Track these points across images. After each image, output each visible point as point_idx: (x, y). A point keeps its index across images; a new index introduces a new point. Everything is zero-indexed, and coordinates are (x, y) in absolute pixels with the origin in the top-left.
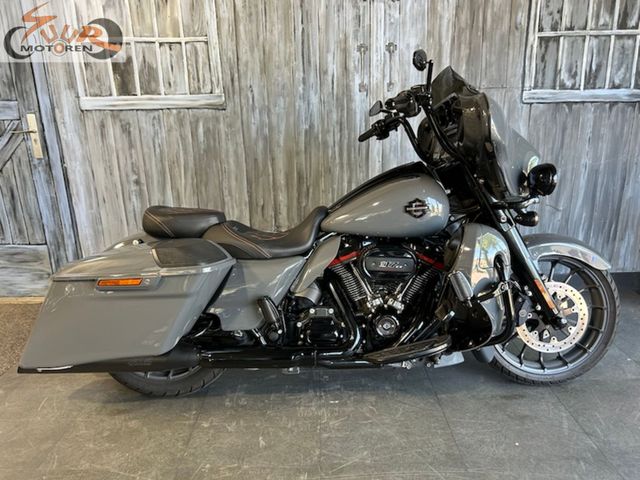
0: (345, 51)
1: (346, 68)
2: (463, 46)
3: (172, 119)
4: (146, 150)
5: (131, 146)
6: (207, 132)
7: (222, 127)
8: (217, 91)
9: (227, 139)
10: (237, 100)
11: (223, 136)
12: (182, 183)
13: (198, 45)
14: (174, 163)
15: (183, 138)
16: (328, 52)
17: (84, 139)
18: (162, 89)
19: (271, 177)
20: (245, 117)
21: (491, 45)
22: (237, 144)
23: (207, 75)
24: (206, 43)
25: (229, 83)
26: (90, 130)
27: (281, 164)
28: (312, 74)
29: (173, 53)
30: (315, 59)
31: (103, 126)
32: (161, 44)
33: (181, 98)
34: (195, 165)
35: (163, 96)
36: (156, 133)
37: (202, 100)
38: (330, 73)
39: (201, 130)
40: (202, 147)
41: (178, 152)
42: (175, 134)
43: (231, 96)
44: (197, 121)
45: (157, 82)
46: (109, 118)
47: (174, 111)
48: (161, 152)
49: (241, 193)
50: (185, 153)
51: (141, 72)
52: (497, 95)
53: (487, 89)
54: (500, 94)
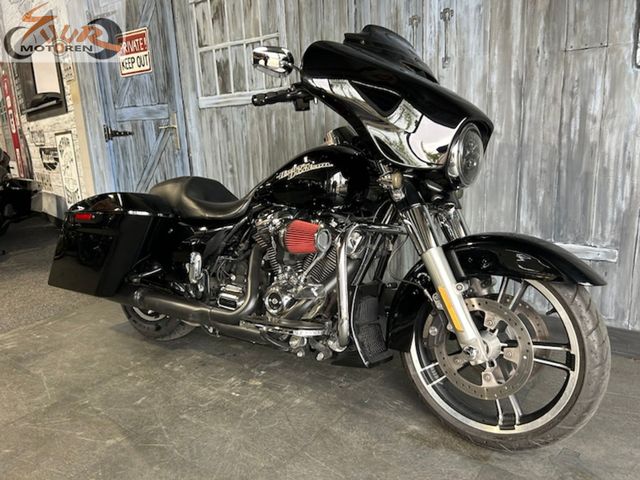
4: (237, 141)
5: (228, 139)
6: (278, 124)
11: (290, 129)
13: (272, 42)
14: (255, 154)
15: (261, 130)
17: (201, 133)
18: (247, 86)
22: (300, 135)
24: (278, 38)
26: (204, 125)
31: (211, 121)
35: (248, 92)
36: (244, 127)
39: (274, 122)
40: (275, 139)
41: (257, 145)
42: (256, 126)
44: (271, 114)
45: (245, 80)
46: (215, 114)
48: (247, 143)
50: (263, 145)
51: (234, 72)
52: (592, 60)
53: (578, 51)
54: (597, 57)
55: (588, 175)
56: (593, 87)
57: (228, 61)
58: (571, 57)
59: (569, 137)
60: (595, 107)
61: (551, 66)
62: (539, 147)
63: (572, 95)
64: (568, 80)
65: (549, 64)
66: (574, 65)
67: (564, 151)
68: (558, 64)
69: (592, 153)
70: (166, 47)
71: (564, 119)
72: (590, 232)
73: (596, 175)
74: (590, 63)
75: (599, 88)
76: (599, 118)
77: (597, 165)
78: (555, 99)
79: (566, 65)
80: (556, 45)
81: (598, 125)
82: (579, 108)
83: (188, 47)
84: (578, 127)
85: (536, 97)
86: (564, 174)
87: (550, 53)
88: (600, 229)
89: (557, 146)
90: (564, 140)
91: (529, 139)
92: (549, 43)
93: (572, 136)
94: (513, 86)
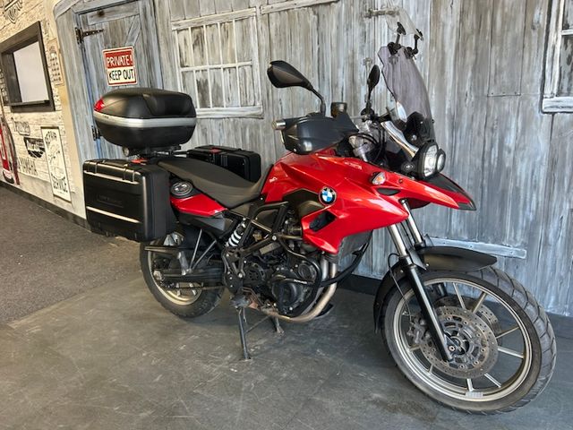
0: (353, 66)
1: (353, 81)
2: (468, 52)
3: (230, 126)
6: (251, 136)
7: (261, 132)
8: (258, 104)
9: (264, 142)
10: (271, 111)
11: (262, 140)
13: (246, 68)
15: (237, 140)
16: (338, 67)
18: (225, 104)
21: (501, 48)
23: (252, 91)
24: (251, 66)
25: (266, 97)
28: (326, 88)
29: (232, 74)
30: (328, 74)
32: (224, 69)
33: (236, 110)
35: (225, 108)
36: (221, 136)
37: (249, 111)
38: (340, 86)
39: (248, 135)
42: (232, 137)
43: (267, 107)
44: (245, 128)
45: (222, 98)
47: (232, 120)
51: (213, 91)
52: (509, 104)
53: (497, 97)
54: (512, 102)
55: (504, 192)
56: (509, 126)
57: (207, 81)
58: (492, 102)
59: (490, 163)
60: (510, 141)
61: (476, 107)
62: (467, 169)
63: (492, 130)
64: (489, 119)
65: (475, 106)
66: (494, 108)
67: (486, 173)
68: (482, 105)
69: (507, 176)
70: (151, 64)
71: (486, 148)
72: (505, 235)
73: (510, 192)
74: (506, 107)
75: (513, 126)
76: (513, 149)
77: (511, 185)
78: (479, 133)
79: (488, 107)
80: (480, 91)
81: (512, 154)
82: (497, 141)
83: (171, 66)
84: (497, 155)
85: (464, 130)
86: (486, 190)
87: (476, 97)
88: (513, 234)
89: (480, 169)
90: (486, 165)
91: (459, 161)
92: (475, 90)
93: (492, 161)
94: (447, 120)
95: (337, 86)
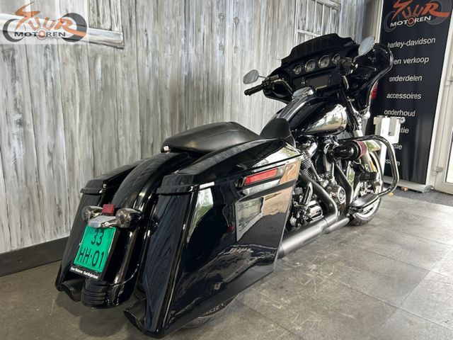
0: (211, 16)
1: (211, 29)
3: (67, 51)
7: (119, 65)
8: (116, 29)
9: (124, 79)
10: (134, 41)
12: (76, 122)
16: (201, 14)
19: (160, 117)
20: (140, 58)
23: (107, 11)
25: (127, 24)
27: (167, 105)
30: (193, 17)
34: (91, 104)
38: (202, 31)
43: (129, 36)
49: (134, 132)
95: (199, 30)
